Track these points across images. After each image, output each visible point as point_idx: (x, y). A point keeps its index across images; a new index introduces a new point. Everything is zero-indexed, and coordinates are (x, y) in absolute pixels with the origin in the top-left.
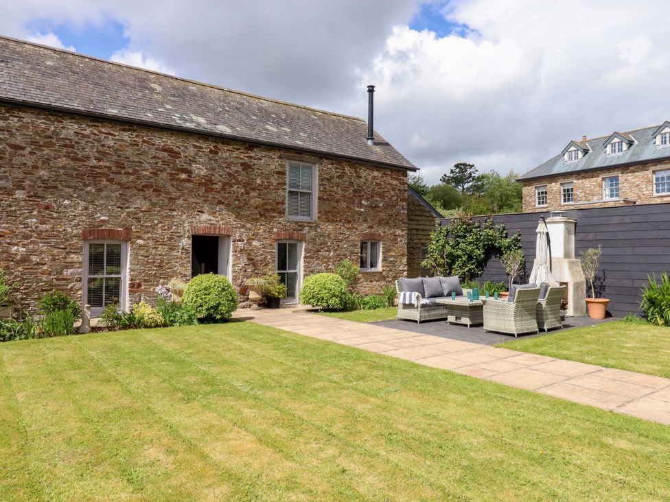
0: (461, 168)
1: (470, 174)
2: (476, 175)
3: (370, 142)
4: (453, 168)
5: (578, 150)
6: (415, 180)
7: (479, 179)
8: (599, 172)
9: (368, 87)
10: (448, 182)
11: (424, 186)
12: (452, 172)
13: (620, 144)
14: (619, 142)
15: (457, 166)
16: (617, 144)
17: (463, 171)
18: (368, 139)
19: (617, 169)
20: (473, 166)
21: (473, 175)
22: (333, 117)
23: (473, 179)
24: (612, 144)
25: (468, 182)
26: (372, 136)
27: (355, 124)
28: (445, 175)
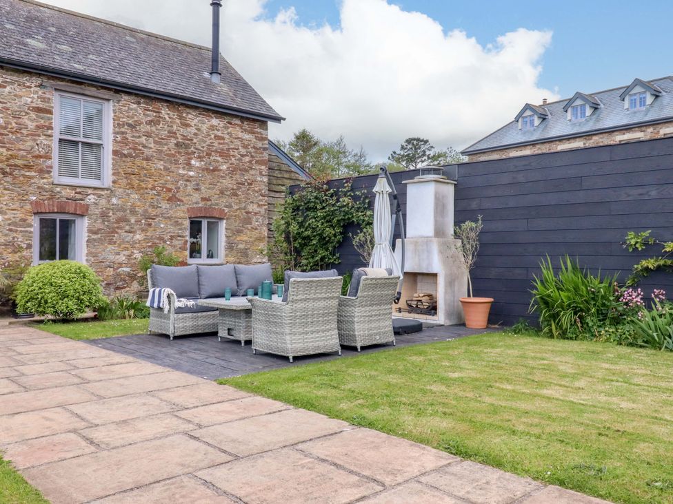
0: (413, 144)
1: (424, 152)
2: (431, 153)
3: (214, 79)
4: (404, 144)
5: (533, 115)
6: (357, 158)
7: (435, 158)
8: (557, 143)
10: (398, 161)
11: (368, 166)
12: (403, 148)
13: (583, 107)
14: (581, 105)
15: (409, 141)
16: (579, 108)
17: (416, 148)
18: (211, 74)
19: (577, 139)
20: (426, 142)
21: (428, 153)
23: (429, 158)
24: (573, 107)
25: (422, 162)
26: (217, 68)
28: (395, 153)
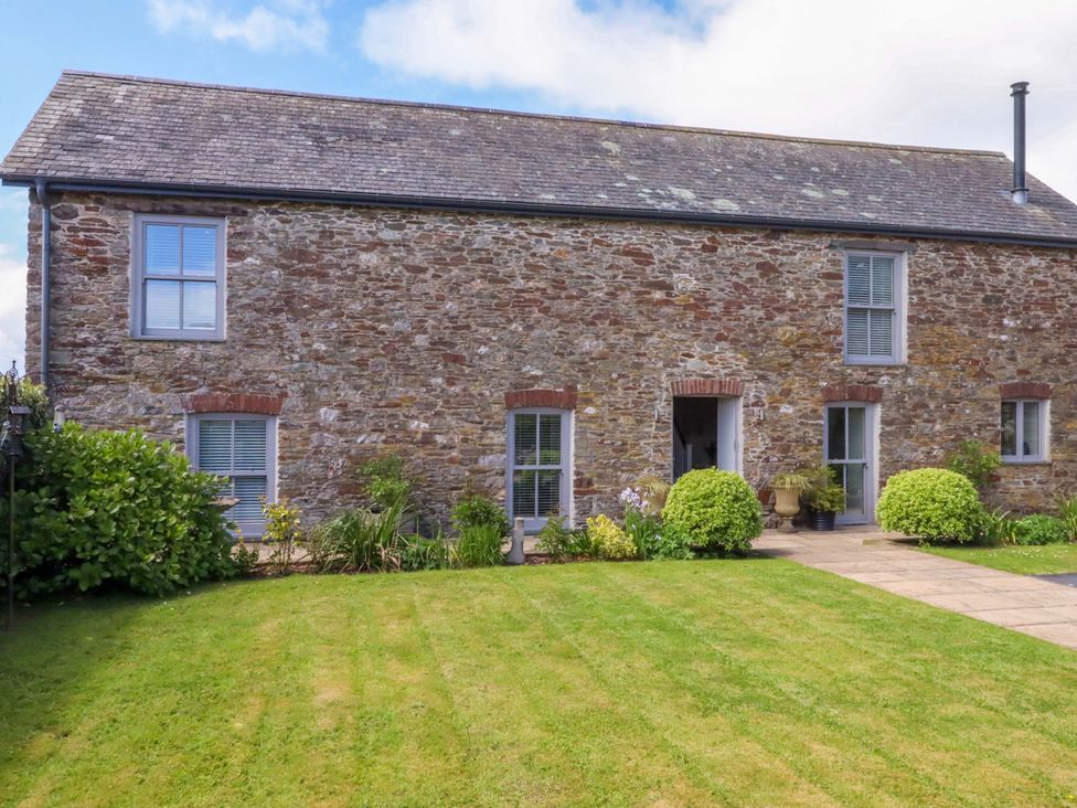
3: (1017, 199)
9: (1013, 86)
18: (1013, 192)
22: (935, 156)
26: (1023, 184)
27: (982, 164)
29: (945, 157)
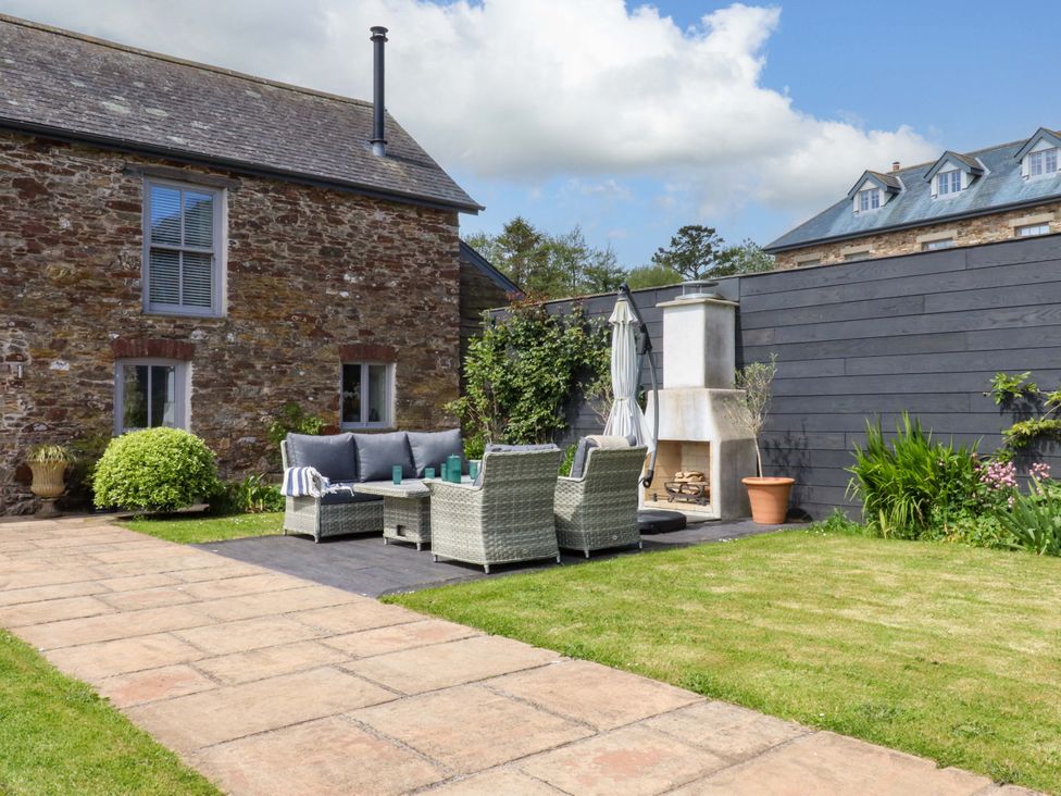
0: (691, 236)
1: (709, 246)
2: (720, 249)
3: (376, 150)
4: (677, 236)
5: (877, 189)
6: (601, 260)
7: (726, 256)
8: (916, 231)
9: (373, 29)
10: (667, 262)
11: (619, 271)
12: (674, 242)
13: (956, 175)
14: (953, 172)
15: (684, 231)
16: (950, 176)
17: (695, 241)
18: (372, 143)
19: (948, 226)
20: (712, 231)
21: (714, 249)
23: (716, 257)
24: (941, 176)
25: (706, 263)
26: (381, 134)
28: (661, 250)
29: (318, 100)
